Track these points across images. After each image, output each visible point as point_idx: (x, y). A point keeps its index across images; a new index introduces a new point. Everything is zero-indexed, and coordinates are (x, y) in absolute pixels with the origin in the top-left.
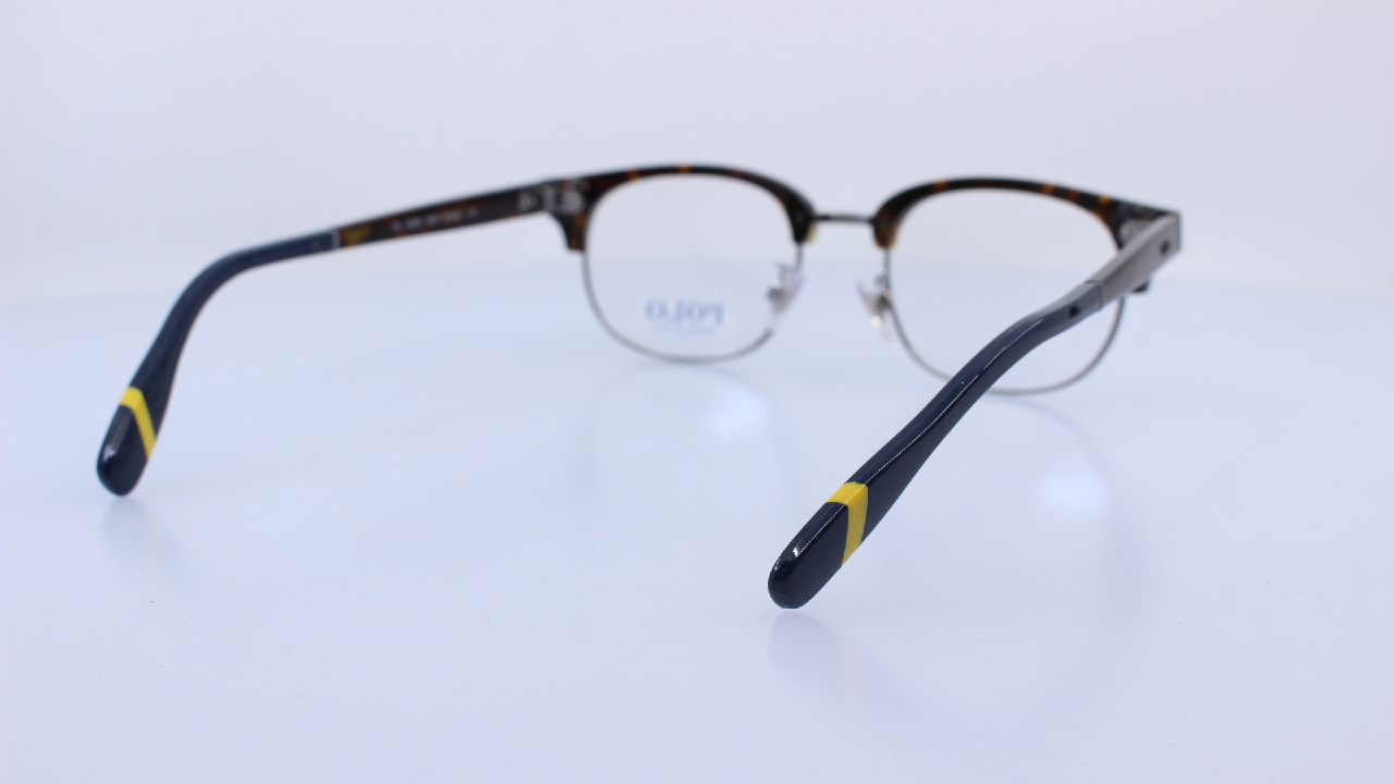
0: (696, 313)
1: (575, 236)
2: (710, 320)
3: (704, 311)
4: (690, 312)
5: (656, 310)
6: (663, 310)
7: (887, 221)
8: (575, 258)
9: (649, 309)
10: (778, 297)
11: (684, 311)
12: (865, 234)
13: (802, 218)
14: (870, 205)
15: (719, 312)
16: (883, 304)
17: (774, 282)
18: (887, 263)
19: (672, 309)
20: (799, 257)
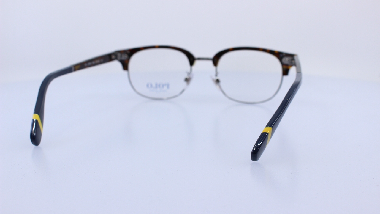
0: (161, 86)
1: (125, 66)
2: (165, 88)
3: (163, 86)
4: (159, 86)
5: (149, 86)
6: (151, 86)
7: (216, 59)
8: (125, 72)
9: (148, 86)
10: (187, 80)
11: (158, 86)
12: (211, 63)
13: (192, 59)
14: (212, 55)
15: (168, 86)
16: (218, 81)
17: (186, 76)
18: (216, 71)
19: (154, 85)
20: (191, 70)
